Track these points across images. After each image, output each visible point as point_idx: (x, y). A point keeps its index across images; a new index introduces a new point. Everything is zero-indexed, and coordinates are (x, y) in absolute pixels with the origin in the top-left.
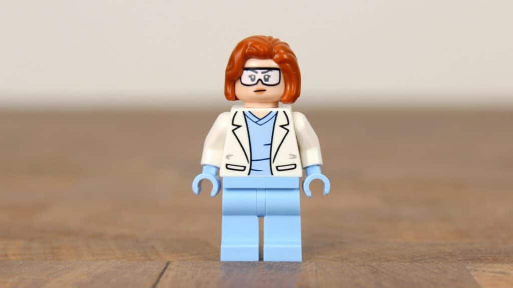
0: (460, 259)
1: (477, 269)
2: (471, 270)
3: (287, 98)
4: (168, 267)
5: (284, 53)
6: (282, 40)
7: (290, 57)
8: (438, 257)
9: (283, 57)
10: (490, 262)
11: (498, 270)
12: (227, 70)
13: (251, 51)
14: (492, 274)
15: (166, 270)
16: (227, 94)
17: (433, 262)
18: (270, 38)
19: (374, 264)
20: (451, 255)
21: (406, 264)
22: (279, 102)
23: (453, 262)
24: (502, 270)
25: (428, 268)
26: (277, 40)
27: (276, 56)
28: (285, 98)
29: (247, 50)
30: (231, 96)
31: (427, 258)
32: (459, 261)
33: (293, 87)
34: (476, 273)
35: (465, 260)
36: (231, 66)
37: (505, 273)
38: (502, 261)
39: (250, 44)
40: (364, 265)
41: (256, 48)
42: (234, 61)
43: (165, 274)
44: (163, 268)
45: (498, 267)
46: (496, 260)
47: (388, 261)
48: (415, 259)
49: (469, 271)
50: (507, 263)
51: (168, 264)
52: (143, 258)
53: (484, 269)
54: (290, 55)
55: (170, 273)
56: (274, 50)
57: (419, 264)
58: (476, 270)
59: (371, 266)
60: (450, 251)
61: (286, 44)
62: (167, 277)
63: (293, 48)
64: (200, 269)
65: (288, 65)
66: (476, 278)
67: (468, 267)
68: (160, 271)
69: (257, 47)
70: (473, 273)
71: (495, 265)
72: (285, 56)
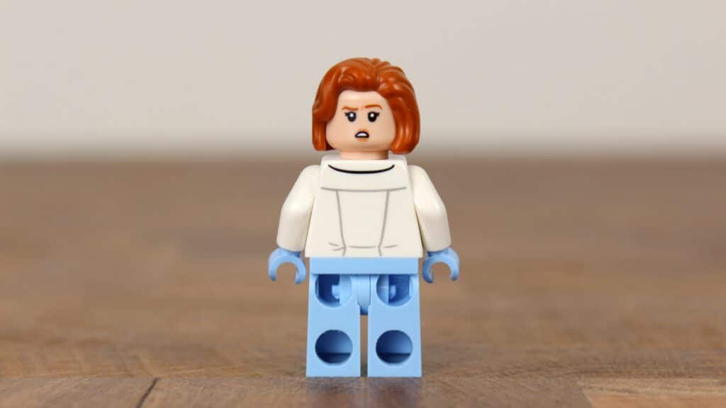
0: (569, 371)
1: (592, 385)
2: (584, 387)
3: (400, 147)
4: (156, 386)
5: (395, 82)
6: (393, 63)
7: (404, 87)
8: (539, 369)
9: (392, 87)
10: (611, 376)
11: (621, 387)
12: (314, 108)
13: (346, 80)
14: (612, 393)
15: (153, 391)
16: (315, 142)
17: (530, 376)
18: (375, 61)
19: (447, 379)
20: (556, 365)
21: (493, 380)
22: (390, 152)
23: (558, 376)
24: (626, 387)
25: (523, 384)
26: (386, 63)
27: (383, 86)
28: (397, 146)
29: (340, 79)
30: (320, 144)
31: (522, 370)
32: (568, 374)
33: (407, 131)
34: (589, 391)
35: (576, 373)
36: (318, 101)
37: (630, 392)
38: (629, 374)
39: (344, 69)
40: (433, 382)
41: (354, 77)
42: (322, 94)
43: (150, 396)
44: (149, 386)
45: (622, 383)
46: (619, 373)
47: (468, 375)
48: (506, 373)
49: (580, 389)
50: (635, 377)
51: (155, 381)
52: (122, 373)
53: (600, 386)
54: (405, 86)
55: (157, 395)
56: (378, 79)
57: (511, 380)
58: (590, 388)
59: (443, 383)
60: (555, 360)
61: (399, 70)
62: (152, 400)
63: (409, 76)
64: (201, 388)
65: (400, 99)
66: (590, 399)
67: (580, 383)
68: (144, 392)
69: (355, 74)
70: (585, 391)
71: (618, 380)
72: (396, 87)
